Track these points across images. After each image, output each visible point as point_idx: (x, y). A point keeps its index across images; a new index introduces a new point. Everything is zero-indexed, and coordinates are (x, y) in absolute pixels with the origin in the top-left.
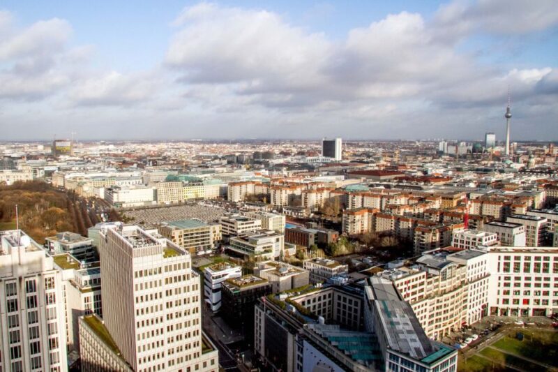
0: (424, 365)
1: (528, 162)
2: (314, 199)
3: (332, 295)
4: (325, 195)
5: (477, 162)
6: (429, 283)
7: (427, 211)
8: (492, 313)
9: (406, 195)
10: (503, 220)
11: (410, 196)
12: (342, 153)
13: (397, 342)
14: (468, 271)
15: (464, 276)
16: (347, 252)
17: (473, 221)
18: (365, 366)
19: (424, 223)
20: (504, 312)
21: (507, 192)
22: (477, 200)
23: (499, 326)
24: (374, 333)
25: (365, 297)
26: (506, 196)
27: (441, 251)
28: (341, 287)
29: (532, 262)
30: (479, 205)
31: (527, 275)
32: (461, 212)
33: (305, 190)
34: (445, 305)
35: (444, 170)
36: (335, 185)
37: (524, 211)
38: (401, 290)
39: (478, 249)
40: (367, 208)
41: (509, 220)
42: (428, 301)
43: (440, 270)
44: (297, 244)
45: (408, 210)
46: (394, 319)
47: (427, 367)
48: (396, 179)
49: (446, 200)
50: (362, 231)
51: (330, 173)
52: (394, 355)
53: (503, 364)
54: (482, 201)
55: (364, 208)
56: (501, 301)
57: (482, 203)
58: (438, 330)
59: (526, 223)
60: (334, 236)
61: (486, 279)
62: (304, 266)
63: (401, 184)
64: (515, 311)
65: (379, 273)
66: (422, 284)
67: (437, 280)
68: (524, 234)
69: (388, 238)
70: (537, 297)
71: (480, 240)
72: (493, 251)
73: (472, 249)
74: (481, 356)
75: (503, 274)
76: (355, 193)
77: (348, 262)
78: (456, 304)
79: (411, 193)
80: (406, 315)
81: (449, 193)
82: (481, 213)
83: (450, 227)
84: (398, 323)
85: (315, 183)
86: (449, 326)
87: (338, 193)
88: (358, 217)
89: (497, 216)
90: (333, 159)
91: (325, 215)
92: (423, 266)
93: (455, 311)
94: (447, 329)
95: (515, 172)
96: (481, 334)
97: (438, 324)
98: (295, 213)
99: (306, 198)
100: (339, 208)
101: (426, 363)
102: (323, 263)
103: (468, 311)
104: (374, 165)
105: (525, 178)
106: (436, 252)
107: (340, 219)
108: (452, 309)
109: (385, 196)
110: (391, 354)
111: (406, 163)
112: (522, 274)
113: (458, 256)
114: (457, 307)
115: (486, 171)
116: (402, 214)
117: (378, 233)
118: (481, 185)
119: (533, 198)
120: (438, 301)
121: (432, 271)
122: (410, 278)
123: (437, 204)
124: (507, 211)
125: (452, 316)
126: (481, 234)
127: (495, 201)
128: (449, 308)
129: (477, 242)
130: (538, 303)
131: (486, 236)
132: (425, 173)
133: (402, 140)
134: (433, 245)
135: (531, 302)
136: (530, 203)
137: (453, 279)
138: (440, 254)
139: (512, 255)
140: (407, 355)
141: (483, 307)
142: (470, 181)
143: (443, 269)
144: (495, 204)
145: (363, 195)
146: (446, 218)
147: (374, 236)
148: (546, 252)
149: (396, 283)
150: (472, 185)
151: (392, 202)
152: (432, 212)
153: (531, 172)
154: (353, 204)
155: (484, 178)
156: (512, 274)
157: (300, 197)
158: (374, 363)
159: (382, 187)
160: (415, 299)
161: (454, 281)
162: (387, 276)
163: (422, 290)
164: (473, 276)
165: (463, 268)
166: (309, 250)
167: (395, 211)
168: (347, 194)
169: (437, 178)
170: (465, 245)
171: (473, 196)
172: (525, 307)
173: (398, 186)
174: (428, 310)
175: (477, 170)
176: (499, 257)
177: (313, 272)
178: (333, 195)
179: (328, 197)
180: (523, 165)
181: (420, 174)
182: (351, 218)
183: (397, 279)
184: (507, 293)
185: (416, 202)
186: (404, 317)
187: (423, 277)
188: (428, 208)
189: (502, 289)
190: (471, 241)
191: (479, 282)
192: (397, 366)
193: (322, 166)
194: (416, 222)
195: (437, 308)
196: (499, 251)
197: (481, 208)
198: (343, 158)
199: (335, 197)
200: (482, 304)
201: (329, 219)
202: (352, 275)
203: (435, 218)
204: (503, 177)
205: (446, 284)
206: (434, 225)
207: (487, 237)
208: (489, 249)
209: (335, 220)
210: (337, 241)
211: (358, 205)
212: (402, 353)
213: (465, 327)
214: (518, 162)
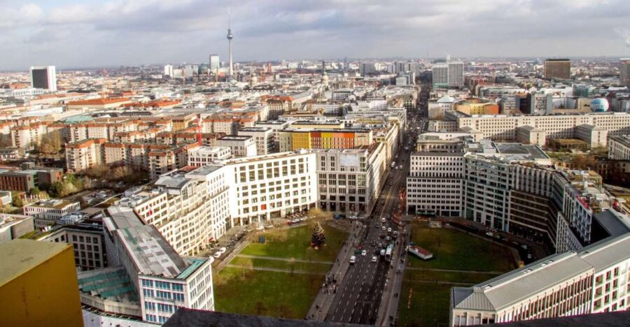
0: (180, 282)
1: (251, 81)
2: (27, 137)
3: (65, 237)
4: (41, 130)
5: (204, 84)
6: (171, 204)
7: (159, 135)
8: (235, 225)
9: (135, 121)
10: (235, 135)
11: (139, 121)
12: (57, 83)
13: (147, 267)
14: (208, 187)
15: (205, 192)
16: (75, 190)
17: (206, 139)
18: (118, 301)
19: (157, 148)
20: (246, 222)
21: (235, 110)
22: (207, 119)
23: (243, 235)
24: (122, 265)
25: (105, 231)
26: (235, 113)
27: (178, 172)
28: (75, 227)
29: (265, 169)
30: (210, 123)
31: (262, 182)
32: (193, 132)
33: (15, 127)
34: (190, 224)
35: (172, 93)
36: (53, 118)
37: (251, 125)
38: (144, 216)
39: (215, 163)
40: (93, 139)
41: (240, 133)
42: (172, 223)
43: (180, 189)
44: (11, 190)
45: (138, 137)
46: (141, 245)
47: (183, 283)
48: (122, 106)
49: (177, 123)
50: (90, 164)
51: (44, 106)
52: (147, 280)
53: (251, 268)
54: (213, 119)
55: (90, 139)
56: (242, 211)
57: (213, 121)
58: (187, 251)
59: (255, 135)
60: (57, 175)
61: (225, 192)
62: (25, 212)
63: (127, 111)
64: (255, 218)
65: (116, 203)
66: (164, 206)
67: (179, 200)
68: (255, 145)
69: (121, 168)
70: (272, 201)
71: (216, 155)
72: (228, 163)
73: (209, 164)
74: (231, 266)
75: (241, 185)
76: (77, 125)
77: (79, 199)
78: (200, 222)
79: (140, 119)
80: (153, 238)
81: (179, 116)
82: (213, 132)
83: (185, 147)
84: (146, 248)
85: (27, 118)
86: (197, 245)
87: (57, 126)
88: (84, 150)
89: (229, 132)
90: (47, 91)
91: (44, 153)
92: (162, 188)
93: (201, 228)
94: (196, 248)
95: (240, 90)
96: (228, 246)
97: (186, 245)
98: (4, 155)
99: (17, 137)
100: (60, 143)
101: (181, 279)
102: (48, 205)
103: (213, 226)
104: (97, 93)
105: (250, 95)
106: (174, 174)
107: (62, 156)
108: (198, 227)
109: (111, 125)
110: (143, 280)
111: (131, 90)
112: (257, 182)
113: (196, 173)
114: (202, 224)
115: (213, 91)
116: (133, 141)
117: (108, 165)
118: (209, 105)
119: (259, 112)
120: (183, 221)
121: (172, 192)
122: (151, 201)
123: (169, 127)
124: (237, 127)
125: (198, 234)
126: (216, 150)
127: (225, 119)
128: (194, 226)
129: (213, 157)
130: (274, 207)
131: (220, 150)
132: (152, 97)
133: (125, 66)
134: (169, 168)
135: (268, 206)
136: (256, 118)
137: (195, 196)
138: (178, 175)
139: (247, 165)
140: (161, 276)
141: (227, 219)
142: (198, 102)
143: (183, 188)
144: (225, 121)
145: (87, 126)
146: (179, 140)
147: (105, 168)
148: (275, 157)
149: (137, 209)
150: (202, 106)
151: (120, 130)
152: (164, 135)
153: (254, 89)
154: (76, 137)
155: (212, 98)
156: (249, 183)
157: (10, 136)
158: (126, 296)
159: (108, 116)
160: (159, 223)
161: (196, 199)
162: (126, 203)
163: (165, 213)
164: (213, 191)
165: (203, 184)
166: (28, 195)
167: (124, 139)
168: (68, 127)
169: (166, 101)
170: (201, 162)
171: (204, 116)
172: (263, 212)
173: (125, 113)
174: (174, 233)
175: (205, 91)
176: (235, 168)
177: (38, 218)
178: (51, 130)
179: (45, 132)
180: (247, 84)
181: (147, 100)
182: (76, 151)
183: (137, 205)
184: (246, 202)
185: (147, 127)
186: (151, 240)
187: (165, 198)
188: (159, 132)
189: (242, 198)
190: (207, 158)
191: (220, 195)
192: (152, 291)
193: (34, 99)
194: (149, 147)
195: (183, 228)
196: (234, 162)
197: (212, 126)
198: (59, 88)
199: (55, 131)
200: (225, 217)
201: (50, 157)
202: (85, 211)
203: (168, 141)
204: (230, 96)
205: (189, 203)
206: (168, 148)
207: (222, 152)
208: (225, 162)
209: (57, 158)
210: (63, 180)
211: (82, 136)
212: (155, 276)
213: (212, 243)
214: (241, 81)
